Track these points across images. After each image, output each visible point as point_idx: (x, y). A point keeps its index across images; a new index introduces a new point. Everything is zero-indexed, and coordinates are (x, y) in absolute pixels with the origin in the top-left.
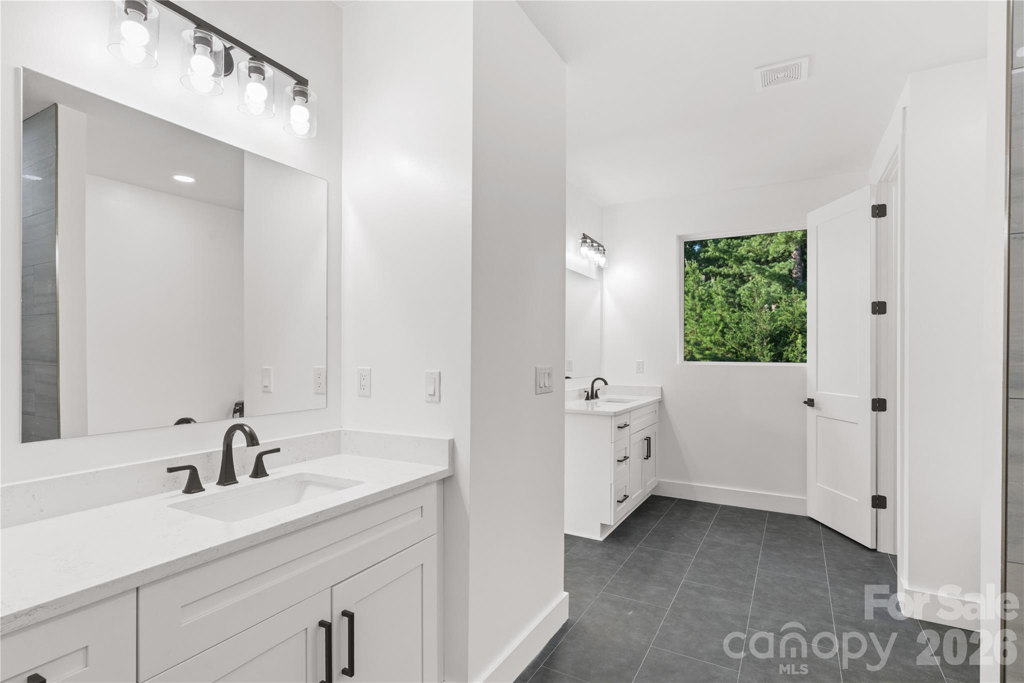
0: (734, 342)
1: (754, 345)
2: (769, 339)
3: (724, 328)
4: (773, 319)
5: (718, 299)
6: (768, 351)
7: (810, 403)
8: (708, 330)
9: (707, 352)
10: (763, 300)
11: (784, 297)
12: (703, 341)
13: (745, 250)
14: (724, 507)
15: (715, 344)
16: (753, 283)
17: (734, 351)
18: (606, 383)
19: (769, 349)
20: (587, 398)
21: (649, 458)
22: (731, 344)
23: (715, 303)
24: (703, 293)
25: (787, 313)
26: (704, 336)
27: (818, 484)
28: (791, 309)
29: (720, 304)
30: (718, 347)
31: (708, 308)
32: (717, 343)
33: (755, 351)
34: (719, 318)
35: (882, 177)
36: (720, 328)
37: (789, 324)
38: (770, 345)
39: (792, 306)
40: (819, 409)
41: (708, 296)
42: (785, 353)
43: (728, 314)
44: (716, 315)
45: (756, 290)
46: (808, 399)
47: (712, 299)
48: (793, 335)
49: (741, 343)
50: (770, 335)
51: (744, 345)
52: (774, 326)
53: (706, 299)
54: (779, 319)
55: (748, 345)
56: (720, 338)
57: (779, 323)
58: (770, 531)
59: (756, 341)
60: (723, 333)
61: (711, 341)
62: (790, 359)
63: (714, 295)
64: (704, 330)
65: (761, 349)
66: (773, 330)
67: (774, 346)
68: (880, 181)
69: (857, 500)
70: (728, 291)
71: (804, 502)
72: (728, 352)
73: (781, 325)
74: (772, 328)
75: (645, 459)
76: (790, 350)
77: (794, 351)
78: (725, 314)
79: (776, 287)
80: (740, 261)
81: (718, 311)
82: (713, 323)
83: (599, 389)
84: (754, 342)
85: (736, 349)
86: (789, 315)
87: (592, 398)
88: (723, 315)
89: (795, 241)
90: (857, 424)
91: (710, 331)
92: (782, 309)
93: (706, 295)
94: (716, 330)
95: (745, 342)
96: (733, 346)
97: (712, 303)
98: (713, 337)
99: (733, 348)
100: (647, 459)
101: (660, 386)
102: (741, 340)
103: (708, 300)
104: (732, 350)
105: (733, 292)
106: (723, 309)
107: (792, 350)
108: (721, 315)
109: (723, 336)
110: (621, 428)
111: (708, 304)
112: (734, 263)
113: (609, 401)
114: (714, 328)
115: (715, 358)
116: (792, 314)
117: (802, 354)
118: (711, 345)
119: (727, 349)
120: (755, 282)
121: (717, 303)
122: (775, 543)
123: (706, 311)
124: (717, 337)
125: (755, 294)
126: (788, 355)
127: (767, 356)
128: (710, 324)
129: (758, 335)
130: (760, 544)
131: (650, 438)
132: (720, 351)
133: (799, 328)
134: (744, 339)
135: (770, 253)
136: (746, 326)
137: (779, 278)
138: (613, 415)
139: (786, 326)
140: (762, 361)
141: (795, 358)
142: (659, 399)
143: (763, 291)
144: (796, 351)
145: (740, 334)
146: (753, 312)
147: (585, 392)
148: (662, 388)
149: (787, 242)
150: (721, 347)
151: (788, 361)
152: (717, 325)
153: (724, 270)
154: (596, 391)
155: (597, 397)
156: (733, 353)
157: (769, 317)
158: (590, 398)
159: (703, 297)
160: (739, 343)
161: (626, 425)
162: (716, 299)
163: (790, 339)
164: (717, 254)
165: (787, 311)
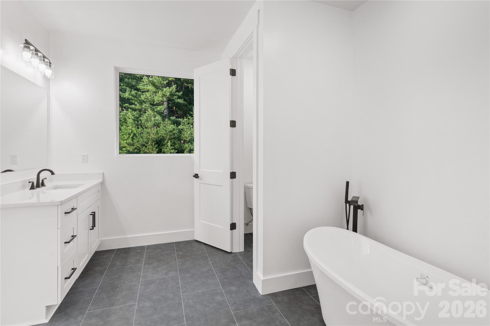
0: (139, 144)
1: (148, 145)
2: (155, 142)
3: (133, 136)
4: (157, 133)
5: (130, 121)
6: (155, 148)
7: (196, 176)
8: (124, 137)
9: (124, 149)
10: (153, 123)
11: (162, 122)
12: (121, 143)
13: (144, 98)
14: (149, 247)
15: (128, 144)
16: (148, 114)
17: (139, 148)
18: (52, 173)
19: (156, 148)
20: (32, 188)
21: (94, 228)
22: (137, 145)
23: (128, 123)
24: (121, 117)
25: (163, 130)
26: (122, 140)
27: (200, 221)
28: (165, 128)
29: (131, 124)
30: (130, 146)
31: (124, 125)
32: (129, 144)
33: (149, 148)
34: (130, 131)
35: (234, 55)
36: (131, 136)
37: (164, 136)
38: (156, 146)
39: (165, 127)
40: (201, 179)
41: (124, 119)
42: (163, 150)
43: (135, 129)
44: (129, 129)
45: (150, 118)
46: (195, 174)
47: (126, 120)
48: (166, 141)
49: (142, 144)
50: (156, 141)
51: (144, 145)
52: (158, 136)
53: (123, 120)
54: (160, 133)
55: (146, 145)
56: (131, 142)
57: (160, 135)
58: (179, 257)
59: (149, 143)
60: (133, 138)
61: (126, 143)
62: (165, 152)
63: (127, 119)
64: (122, 137)
65: (152, 148)
66: (158, 138)
67: (157, 146)
68: (233, 57)
69: (223, 227)
70: (136, 117)
71: (193, 232)
72: (136, 149)
73: (161, 136)
74: (157, 137)
75: (90, 229)
76: (165, 148)
77: (167, 149)
78: (133, 129)
79: (158, 118)
80: (141, 103)
81: (131, 127)
82: (127, 133)
83: (46, 178)
84: (148, 144)
85: (139, 147)
86: (164, 131)
87: (38, 186)
88: (132, 129)
89: (166, 97)
90: (222, 186)
91: (125, 138)
92: (162, 128)
93: (123, 118)
94: (129, 137)
95: (144, 144)
96: (138, 145)
97: (126, 123)
98: (127, 141)
99: (138, 147)
100: (93, 229)
101: (102, 172)
102: (142, 143)
103: (124, 121)
104: (138, 148)
105: (138, 118)
106: (132, 126)
107: (166, 148)
108: (131, 129)
109: (133, 141)
110: (69, 213)
111: (124, 123)
112: (138, 103)
113: (56, 188)
114: (128, 136)
115: (129, 152)
116: (166, 131)
117: (170, 150)
118: (126, 145)
119: (135, 147)
120: (149, 114)
121: (129, 123)
122: (185, 266)
123: (123, 127)
124: (130, 141)
125: (149, 120)
126: (164, 150)
127: (155, 151)
128: (126, 134)
129: (150, 141)
130: (176, 270)
131: (95, 212)
132: (130, 149)
133: (169, 138)
134: (144, 142)
135: (155, 101)
136: (145, 135)
137: (160, 113)
138: (59, 204)
139: (163, 137)
140: (153, 153)
141: (167, 152)
142: (101, 181)
143: (153, 119)
144: (168, 148)
145: (142, 140)
146: (148, 128)
147: (30, 182)
148: (103, 173)
149: (162, 97)
150: (131, 146)
151: (164, 153)
152: (129, 134)
153: (133, 106)
154: (43, 181)
155: (43, 185)
156: (138, 149)
157: (156, 132)
158: (35, 188)
159: (121, 119)
160: (141, 144)
161: (73, 209)
162: (129, 121)
163: (165, 143)
164: (130, 97)
165: (163, 129)
